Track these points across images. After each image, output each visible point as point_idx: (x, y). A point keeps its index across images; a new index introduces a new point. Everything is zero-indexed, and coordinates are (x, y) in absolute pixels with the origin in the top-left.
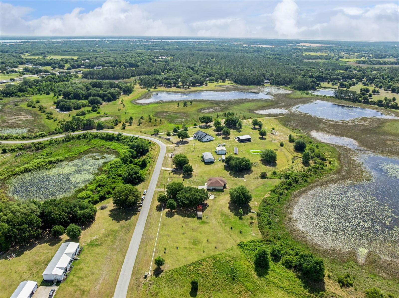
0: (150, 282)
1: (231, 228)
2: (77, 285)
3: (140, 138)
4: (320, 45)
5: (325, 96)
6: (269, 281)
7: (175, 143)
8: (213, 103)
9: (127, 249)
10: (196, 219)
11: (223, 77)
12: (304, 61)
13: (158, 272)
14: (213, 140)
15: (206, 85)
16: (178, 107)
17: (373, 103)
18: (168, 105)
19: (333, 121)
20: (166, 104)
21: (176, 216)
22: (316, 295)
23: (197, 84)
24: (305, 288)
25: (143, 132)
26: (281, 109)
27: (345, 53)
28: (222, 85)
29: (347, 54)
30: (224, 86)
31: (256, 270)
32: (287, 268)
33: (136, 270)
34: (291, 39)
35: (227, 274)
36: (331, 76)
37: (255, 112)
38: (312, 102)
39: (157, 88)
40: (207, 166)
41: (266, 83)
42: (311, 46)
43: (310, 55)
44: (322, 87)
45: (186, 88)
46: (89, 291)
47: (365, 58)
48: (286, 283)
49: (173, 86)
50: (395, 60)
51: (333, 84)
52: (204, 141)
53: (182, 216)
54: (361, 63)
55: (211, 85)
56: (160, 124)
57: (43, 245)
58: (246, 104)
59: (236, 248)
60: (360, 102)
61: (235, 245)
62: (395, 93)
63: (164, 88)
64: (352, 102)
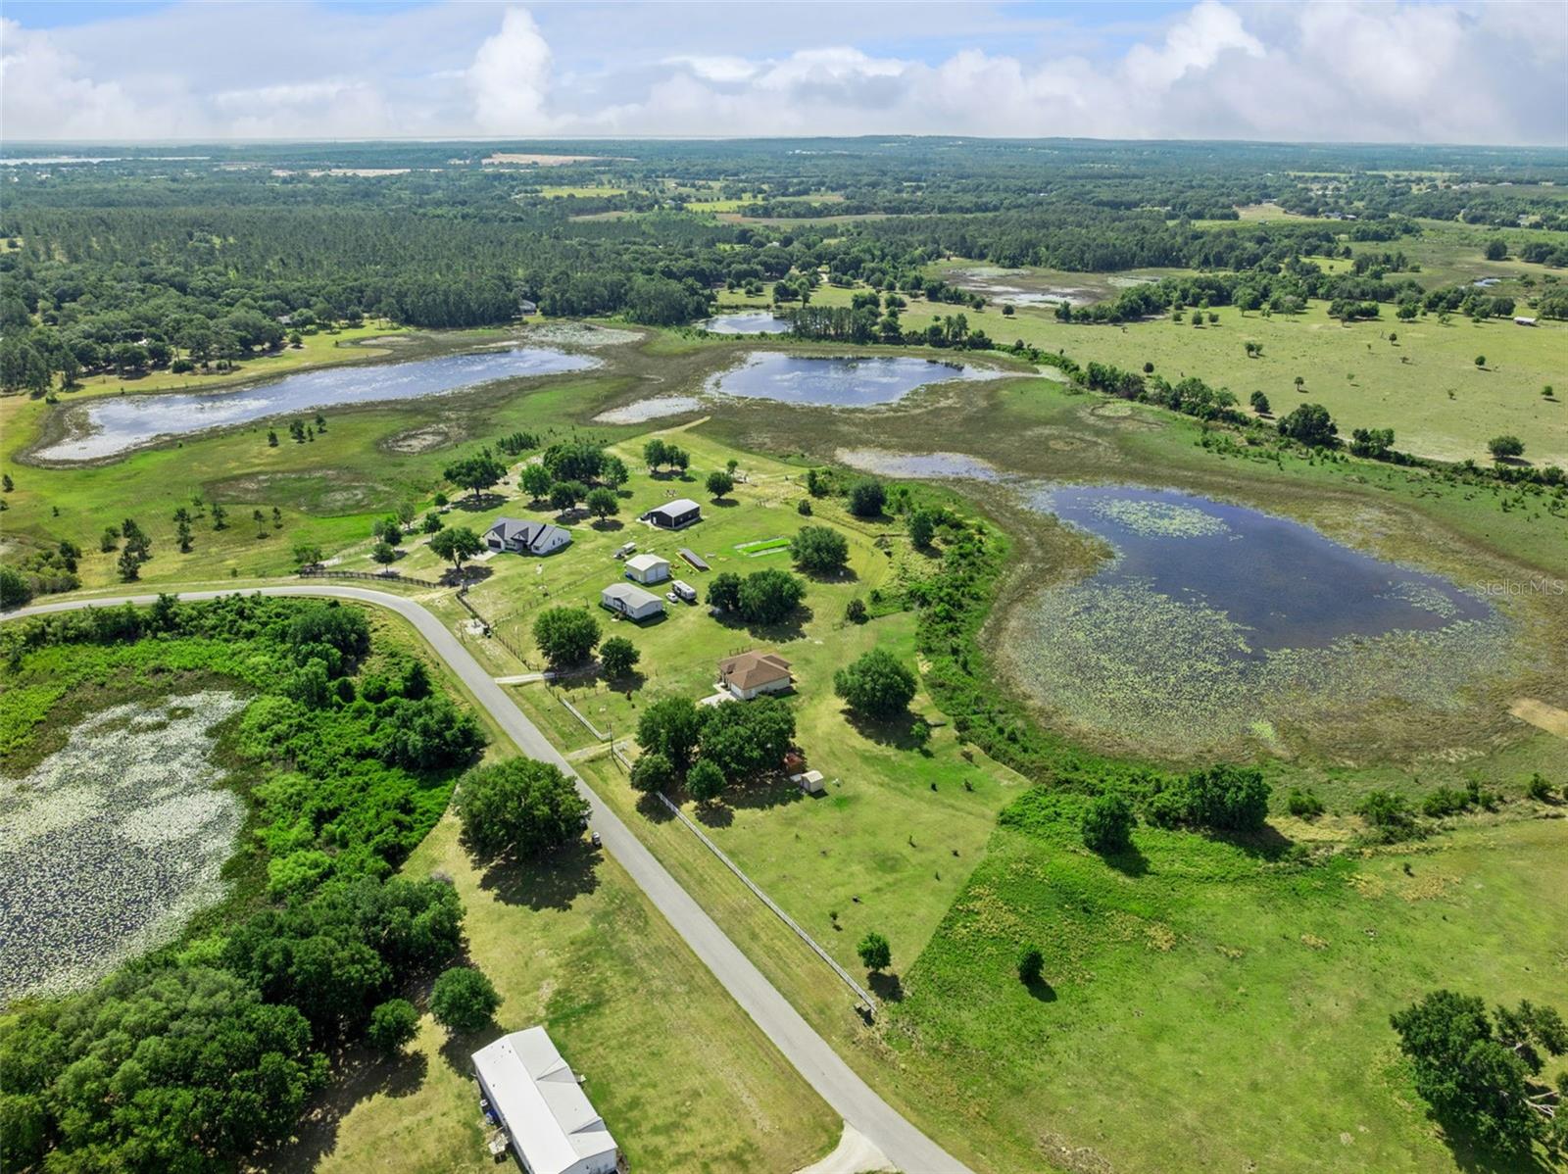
0: (900, 1025)
1: (934, 787)
2: (686, 1155)
3: (269, 599)
4: (570, 159)
5: (763, 335)
6: (1167, 877)
7: (442, 584)
8: (407, 411)
9: (708, 972)
10: (807, 800)
11: (347, 308)
12: (572, 219)
13: (887, 987)
14: (571, 543)
15: (298, 347)
16: (273, 451)
17: (916, 339)
18: (221, 448)
19: (862, 411)
20: (203, 445)
21: (739, 814)
22: (1287, 861)
23: (257, 348)
24: (1253, 855)
25: (242, 573)
26: (670, 396)
27: (679, 185)
28: (364, 339)
29: (685, 186)
30: (374, 342)
31: (1112, 866)
32: (1170, 829)
33: (814, 1016)
34: (436, 140)
35: (1060, 907)
36: (729, 265)
37: (597, 419)
38: (742, 361)
39: (80, 387)
40: (650, 630)
41: (526, 312)
42: (535, 163)
43: (571, 196)
44: (723, 307)
45: (219, 367)
46: (750, 1146)
47: (755, 197)
48: (1207, 866)
49: (155, 367)
50: (842, 200)
51: (749, 292)
52: (542, 551)
53: (763, 808)
54: (758, 216)
55: (319, 345)
56: (279, 527)
57: (357, 1108)
58: (533, 396)
59: (1002, 832)
60: (876, 340)
61: (991, 827)
62: (940, 300)
63: (114, 383)
64: (857, 342)
